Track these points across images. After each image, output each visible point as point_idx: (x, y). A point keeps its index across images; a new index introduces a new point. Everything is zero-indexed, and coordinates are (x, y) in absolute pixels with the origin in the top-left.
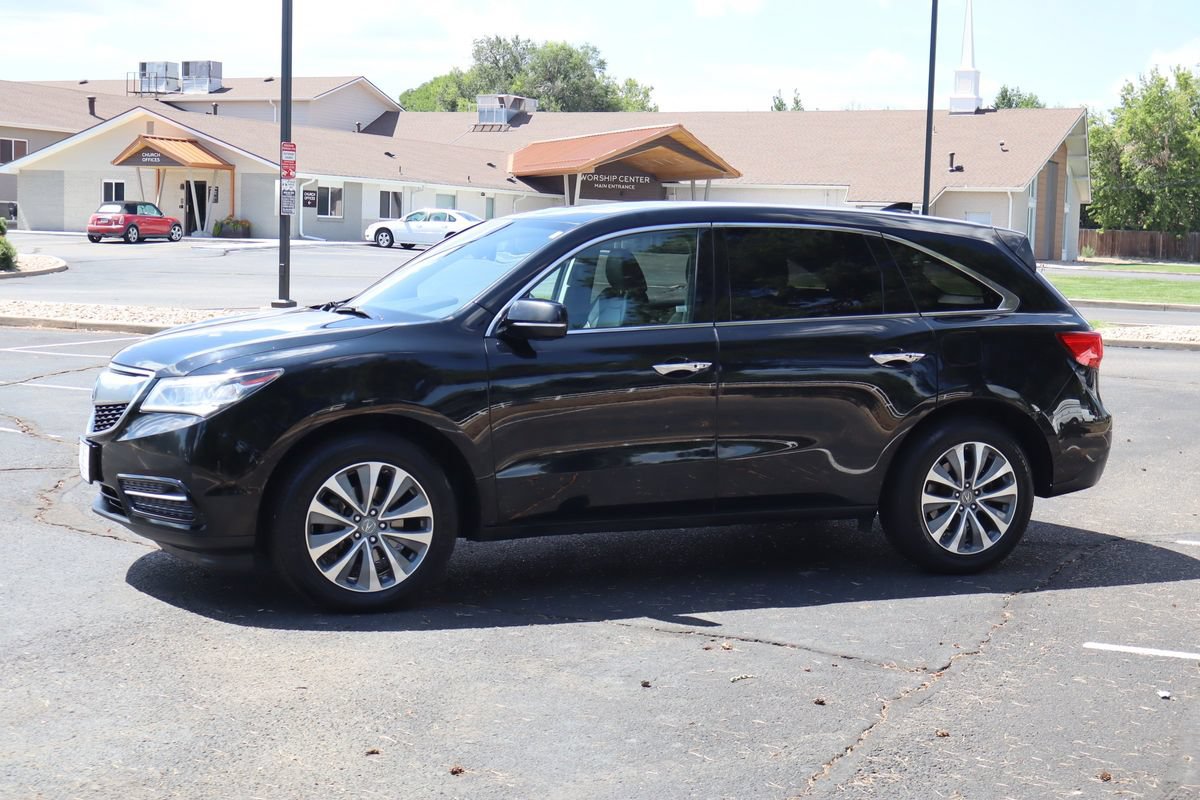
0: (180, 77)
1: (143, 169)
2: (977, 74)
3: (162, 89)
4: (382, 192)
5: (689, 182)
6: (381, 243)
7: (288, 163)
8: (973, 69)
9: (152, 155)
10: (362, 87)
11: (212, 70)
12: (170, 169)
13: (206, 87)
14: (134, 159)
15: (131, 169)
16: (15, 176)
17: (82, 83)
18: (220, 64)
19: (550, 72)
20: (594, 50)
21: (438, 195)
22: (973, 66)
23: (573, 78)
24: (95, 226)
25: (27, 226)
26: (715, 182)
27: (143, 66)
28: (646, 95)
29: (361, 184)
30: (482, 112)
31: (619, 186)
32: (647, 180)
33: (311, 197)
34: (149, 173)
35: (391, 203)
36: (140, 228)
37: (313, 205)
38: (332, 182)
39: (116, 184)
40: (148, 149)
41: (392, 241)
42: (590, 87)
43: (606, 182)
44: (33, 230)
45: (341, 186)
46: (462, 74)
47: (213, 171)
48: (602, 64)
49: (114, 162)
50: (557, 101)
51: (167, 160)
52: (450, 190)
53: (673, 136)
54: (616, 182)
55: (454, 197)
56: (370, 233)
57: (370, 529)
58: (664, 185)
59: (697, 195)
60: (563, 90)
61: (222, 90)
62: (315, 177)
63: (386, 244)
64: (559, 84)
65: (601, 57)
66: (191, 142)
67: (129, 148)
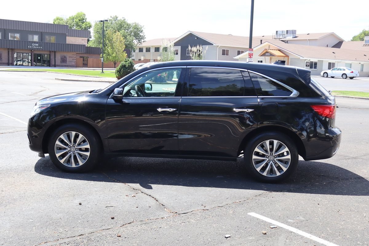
0: (286, 34)
1: (266, 57)
3: (281, 37)
4: (329, 63)
6: (325, 76)
7: (251, 54)
9: (268, 54)
10: (333, 35)
11: (294, 32)
12: (273, 57)
13: (292, 37)
14: (264, 55)
15: (263, 57)
16: (238, 59)
18: (296, 30)
21: (346, 63)
27: (277, 32)
29: (323, 61)
30: (366, 41)
33: (308, 64)
34: (268, 58)
35: (331, 66)
37: (309, 66)
38: (314, 60)
39: (261, 61)
40: (267, 52)
41: (328, 76)
45: (317, 61)
46: (366, 31)
47: (283, 57)
49: (259, 56)
51: (272, 55)
52: (350, 62)
55: (351, 64)
56: (322, 74)
57: (72, 149)
61: (296, 37)
62: (310, 59)
63: (326, 76)
66: (278, 50)
67: (262, 52)
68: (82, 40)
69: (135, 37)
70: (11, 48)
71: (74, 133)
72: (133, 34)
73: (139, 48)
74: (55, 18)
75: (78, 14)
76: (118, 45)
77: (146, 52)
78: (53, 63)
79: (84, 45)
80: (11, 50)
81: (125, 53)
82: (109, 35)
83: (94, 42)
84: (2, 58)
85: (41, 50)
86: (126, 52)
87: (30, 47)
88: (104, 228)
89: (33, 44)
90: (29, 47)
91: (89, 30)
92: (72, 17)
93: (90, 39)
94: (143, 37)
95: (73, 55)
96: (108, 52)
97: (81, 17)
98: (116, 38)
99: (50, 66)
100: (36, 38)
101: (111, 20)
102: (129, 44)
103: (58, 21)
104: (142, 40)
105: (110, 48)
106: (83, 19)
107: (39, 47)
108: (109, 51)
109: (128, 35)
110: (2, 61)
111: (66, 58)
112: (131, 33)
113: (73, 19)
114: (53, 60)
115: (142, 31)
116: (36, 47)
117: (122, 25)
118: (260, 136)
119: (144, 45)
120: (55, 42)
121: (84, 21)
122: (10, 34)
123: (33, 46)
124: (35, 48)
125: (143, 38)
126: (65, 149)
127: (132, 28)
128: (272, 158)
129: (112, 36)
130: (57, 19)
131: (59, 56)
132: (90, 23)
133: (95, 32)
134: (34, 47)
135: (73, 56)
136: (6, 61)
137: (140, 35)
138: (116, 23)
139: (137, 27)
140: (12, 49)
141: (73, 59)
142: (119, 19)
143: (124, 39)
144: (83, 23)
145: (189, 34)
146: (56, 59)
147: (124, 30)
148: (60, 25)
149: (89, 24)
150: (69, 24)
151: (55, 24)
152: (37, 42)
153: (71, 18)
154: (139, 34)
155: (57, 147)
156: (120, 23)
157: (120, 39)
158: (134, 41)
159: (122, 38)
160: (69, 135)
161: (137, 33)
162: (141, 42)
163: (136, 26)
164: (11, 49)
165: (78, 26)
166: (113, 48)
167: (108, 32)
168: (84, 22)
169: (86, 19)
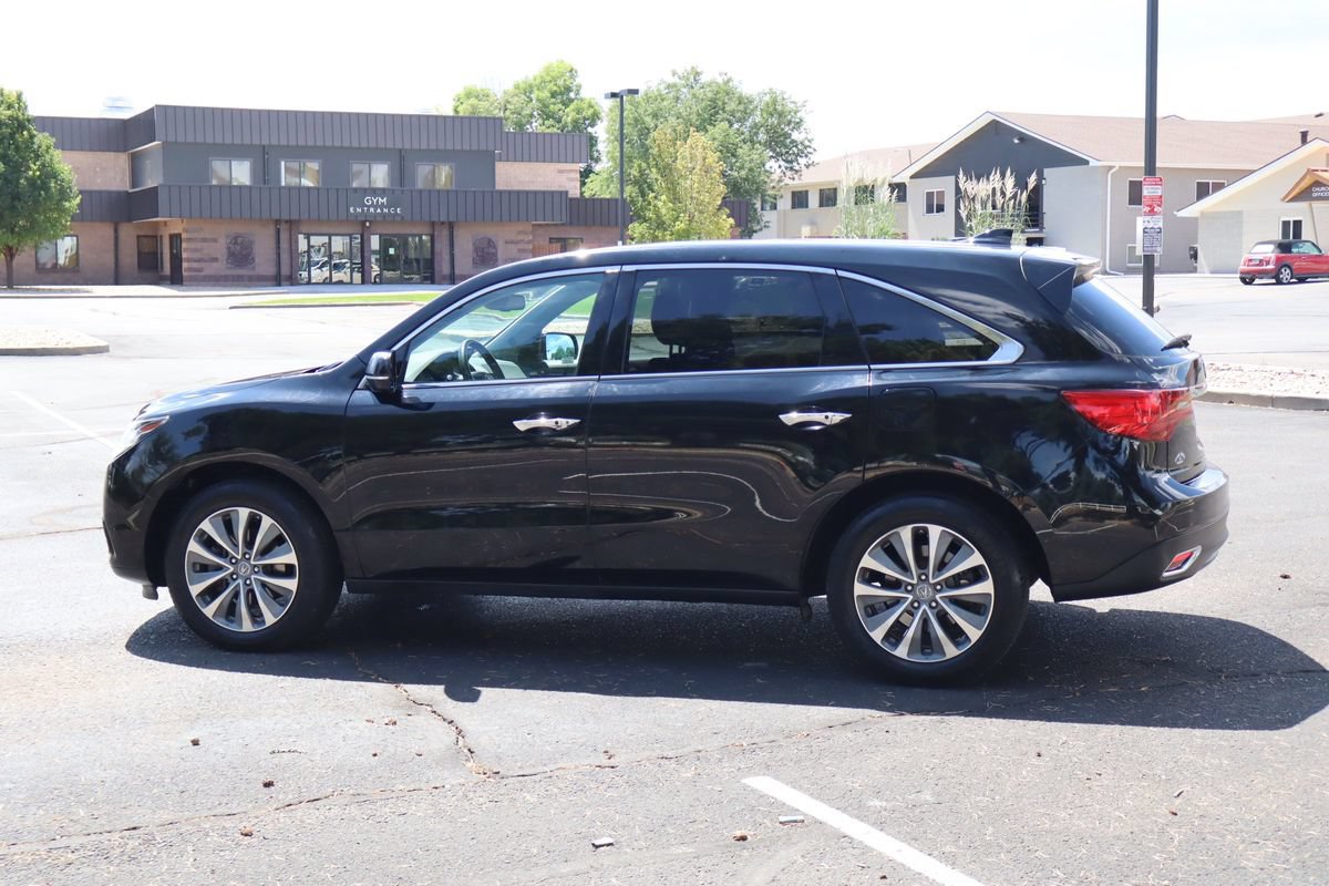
1: (1316, 205)
9: (1323, 189)
14: (1304, 195)
16: (1196, 219)
17: (1317, 116)
24: (1246, 268)
25: (1206, 269)
36: (1294, 267)
39: (1295, 222)
40: (1318, 184)
44: (1212, 273)
49: (1283, 199)
67: (1298, 184)
68: (560, 172)
69: (774, 151)
70: (287, 218)
71: (243, 513)
72: (762, 137)
73: (794, 193)
74: (460, 91)
75: (548, 70)
76: (696, 185)
77: (821, 205)
78: (446, 270)
79: (561, 192)
80: (285, 227)
81: (725, 217)
82: (659, 146)
83: (607, 179)
84: (253, 259)
85: (399, 219)
86: (728, 211)
87: (355, 210)
88: (219, 811)
89: (368, 200)
90: (352, 210)
91: (589, 129)
92: (525, 82)
93: (597, 168)
94: (806, 147)
95: (520, 233)
96: (658, 216)
97: (561, 82)
98: (687, 154)
99: (433, 282)
100: (380, 175)
101: (675, 85)
102: (746, 179)
103: (473, 101)
104: (802, 161)
105: (664, 197)
106: (568, 89)
107: (388, 206)
108: (663, 211)
109: (744, 141)
110: (254, 268)
111: (495, 247)
112: (756, 134)
113: (528, 91)
114: (446, 257)
115: (799, 124)
116: (379, 211)
117: (720, 103)
118: (878, 511)
119: (811, 178)
120: (454, 188)
121: (572, 95)
122: (283, 163)
123: (369, 207)
124: (376, 215)
125: (803, 150)
126: (219, 568)
127: (759, 113)
128: (926, 592)
129: (671, 150)
130: (469, 95)
131: (465, 242)
132: (593, 103)
133: (612, 138)
134: (372, 210)
135: (521, 237)
136: (270, 270)
137: (793, 141)
138: (694, 96)
139: (779, 108)
140: (290, 222)
141: (519, 250)
142: (704, 79)
143: (720, 159)
144: (566, 105)
145: (989, 124)
146: (456, 250)
147: (725, 125)
148: (479, 118)
149: (591, 106)
150: (513, 113)
151: (461, 114)
152: (384, 190)
153: (522, 86)
154: (787, 136)
155: (194, 564)
156: (710, 95)
157: (704, 159)
158: (767, 167)
159: (712, 157)
160: (230, 520)
161: (780, 136)
162: (797, 168)
163: (775, 102)
164: (286, 222)
165: (547, 119)
166: (676, 199)
167: (660, 135)
168: (572, 101)
169: (579, 86)
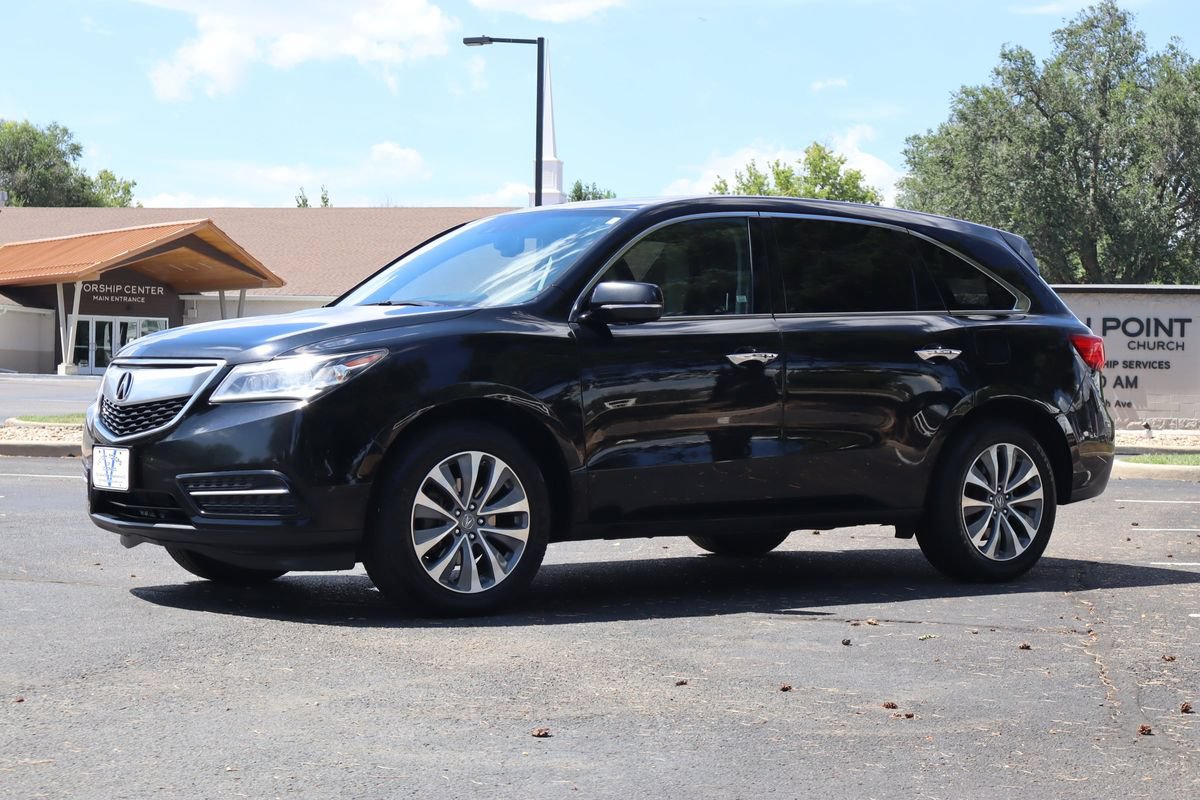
2: (560, 164)
5: (216, 294)
8: (555, 159)
19: (9, 159)
20: (65, 131)
22: (555, 156)
23: (39, 168)
26: (250, 294)
28: (127, 191)
31: (125, 299)
32: (161, 290)
42: (61, 179)
43: (108, 294)
48: (76, 150)
50: (18, 197)
53: (199, 235)
54: (121, 293)
57: (470, 525)
58: (182, 297)
59: (228, 309)
60: (26, 182)
64: (22, 174)
65: (74, 141)
